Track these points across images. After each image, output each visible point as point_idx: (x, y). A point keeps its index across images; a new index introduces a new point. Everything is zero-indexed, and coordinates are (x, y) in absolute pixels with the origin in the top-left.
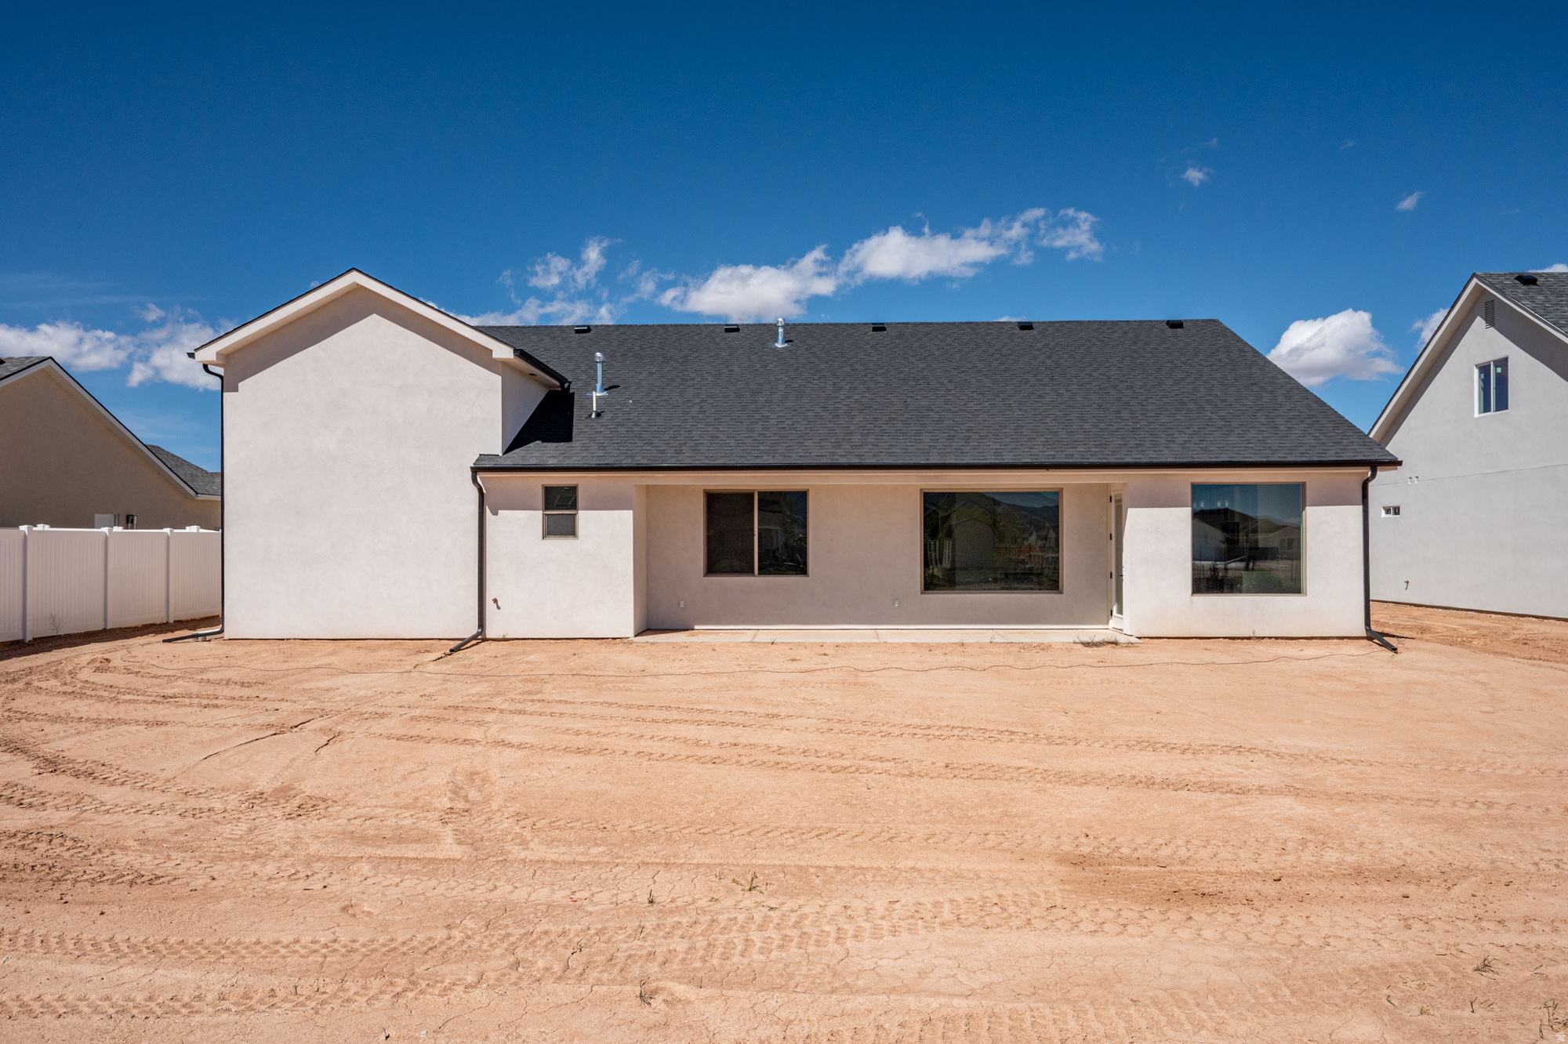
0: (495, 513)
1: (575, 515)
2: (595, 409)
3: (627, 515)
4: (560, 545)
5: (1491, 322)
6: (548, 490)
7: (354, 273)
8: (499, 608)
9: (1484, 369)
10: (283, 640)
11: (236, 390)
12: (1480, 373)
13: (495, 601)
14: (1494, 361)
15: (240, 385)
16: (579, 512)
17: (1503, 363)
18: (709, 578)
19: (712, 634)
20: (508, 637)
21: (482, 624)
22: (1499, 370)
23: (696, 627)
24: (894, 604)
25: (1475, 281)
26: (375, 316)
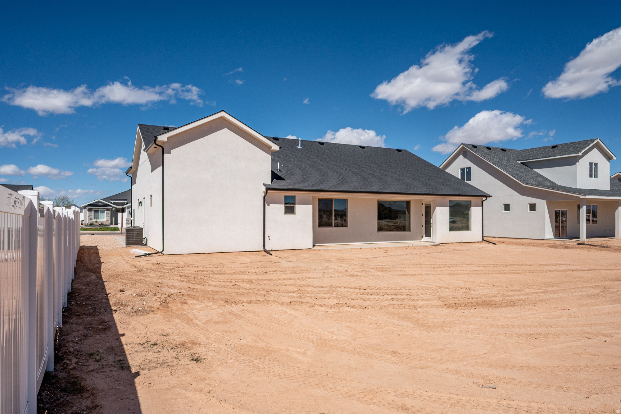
0: (269, 205)
1: (294, 206)
2: (279, 168)
3: (311, 207)
4: (290, 216)
5: (465, 156)
6: (286, 197)
7: (223, 112)
8: (270, 239)
9: (463, 170)
10: (189, 254)
11: (170, 153)
12: (461, 170)
13: (269, 237)
14: (466, 168)
15: (172, 151)
16: (296, 205)
17: (469, 169)
18: (320, 228)
19: (329, 246)
20: (273, 250)
21: (264, 246)
22: (467, 170)
23: (316, 245)
24: (370, 235)
25: (462, 145)
26: (226, 129)
